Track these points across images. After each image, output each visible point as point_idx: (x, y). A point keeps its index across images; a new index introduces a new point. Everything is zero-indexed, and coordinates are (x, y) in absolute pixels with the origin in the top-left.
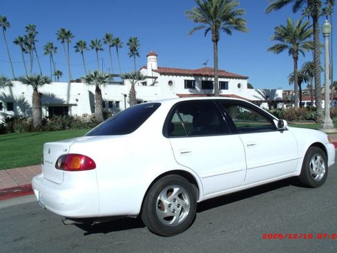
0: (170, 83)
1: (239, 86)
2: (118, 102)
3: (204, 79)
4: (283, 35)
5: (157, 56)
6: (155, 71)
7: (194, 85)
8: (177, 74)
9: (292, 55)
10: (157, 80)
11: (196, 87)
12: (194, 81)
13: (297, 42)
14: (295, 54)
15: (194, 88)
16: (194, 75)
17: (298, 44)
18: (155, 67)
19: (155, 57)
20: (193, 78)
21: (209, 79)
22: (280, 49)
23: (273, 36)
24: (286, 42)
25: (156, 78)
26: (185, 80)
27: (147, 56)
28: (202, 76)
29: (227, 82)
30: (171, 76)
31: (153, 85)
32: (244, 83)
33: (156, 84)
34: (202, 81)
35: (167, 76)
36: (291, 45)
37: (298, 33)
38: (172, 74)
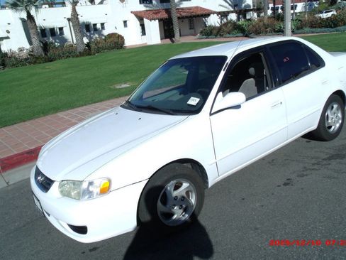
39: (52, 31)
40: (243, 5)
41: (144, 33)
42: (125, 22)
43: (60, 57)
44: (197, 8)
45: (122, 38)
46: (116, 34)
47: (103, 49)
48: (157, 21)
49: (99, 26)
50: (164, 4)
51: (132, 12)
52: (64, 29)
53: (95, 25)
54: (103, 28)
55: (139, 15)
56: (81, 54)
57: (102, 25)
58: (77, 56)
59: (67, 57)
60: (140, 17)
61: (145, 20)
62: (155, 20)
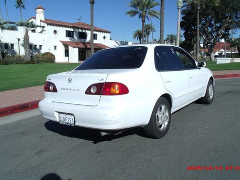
0: (55, 32)
1: (104, 37)
2: (12, 45)
3: (80, 30)
4: (136, 4)
5: (44, 10)
6: (43, 21)
7: (73, 34)
8: (60, 26)
9: (141, 19)
10: (45, 29)
11: (75, 36)
12: (73, 32)
13: (145, 10)
14: (143, 18)
15: (73, 37)
16: (73, 27)
17: (146, 12)
18: (43, 19)
19: (43, 10)
20: (72, 30)
21: (84, 31)
22: (134, 13)
23: (130, 4)
24: (138, 9)
25: (44, 27)
26: (66, 31)
27: (36, 9)
28: (78, 28)
29: (97, 34)
30: (55, 27)
31: (41, 32)
32: (108, 36)
33: (43, 32)
34: (79, 32)
35: (52, 27)
36: (141, 12)
37: (146, 4)
38: (57, 25)
39: (6, 45)
41: (67, 53)
42: (55, 47)
43: (12, 63)
44: (100, 44)
45: (54, 56)
46: (50, 53)
47: (42, 61)
48: (77, 49)
49: (38, 47)
50: (82, 39)
51: (60, 41)
52: (14, 45)
53: (36, 46)
54: (40, 48)
55: (65, 43)
56: (28, 63)
57: (41, 46)
58: (25, 64)
59: (17, 63)
60: (66, 45)
61: (70, 47)
62: (76, 48)
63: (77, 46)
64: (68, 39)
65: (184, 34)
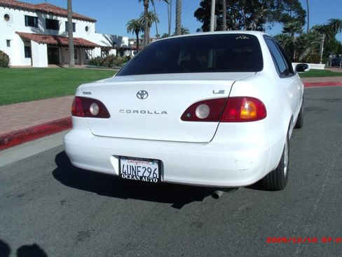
0: (7, 17)
1: (87, 29)
3: (48, 16)
7: (37, 22)
8: (14, 7)
11: (39, 26)
12: (37, 18)
15: (37, 26)
16: (37, 11)
20: (34, 15)
21: (54, 18)
26: (26, 16)
28: (45, 12)
29: (75, 24)
30: (7, 9)
32: (92, 26)
34: (47, 19)
35: (2, 8)
38: (9, 6)
40: (122, 45)
41: (28, 52)
42: (8, 41)
44: (81, 39)
45: (8, 56)
46: (1, 51)
48: (46, 45)
50: (52, 31)
51: (16, 33)
55: (25, 36)
60: (26, 40)
61: (32, 42)
62: (44, 44)
63: (44, 41)
64: (28, 30)
65: (202, 27)
